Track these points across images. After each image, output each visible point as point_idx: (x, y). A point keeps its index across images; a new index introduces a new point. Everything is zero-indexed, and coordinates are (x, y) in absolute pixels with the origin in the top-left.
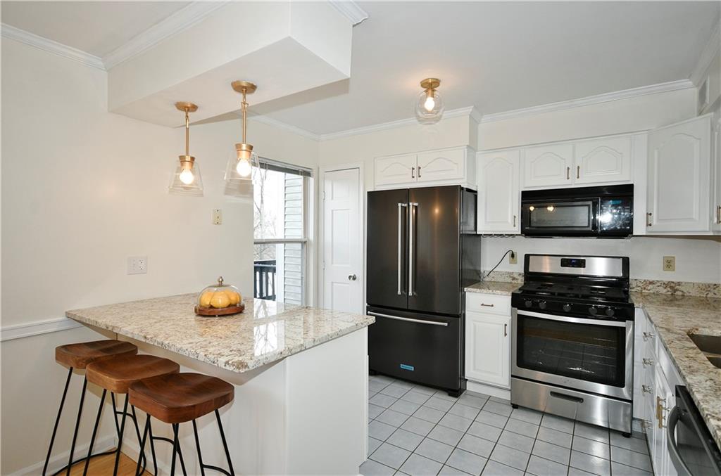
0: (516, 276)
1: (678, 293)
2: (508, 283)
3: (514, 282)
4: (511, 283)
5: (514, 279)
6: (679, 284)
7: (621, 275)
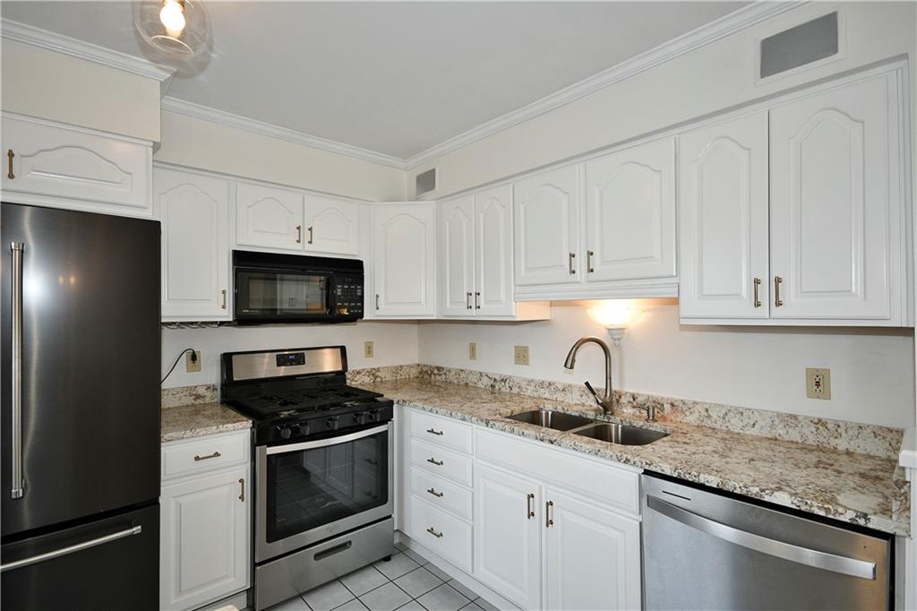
0: (201, 391)
1: (378, 379)
2: (187, 406)
3: (198, 401)
4: (193, 405)
5: (198, 397)
6: (378, 370)
7: (340, 368)
